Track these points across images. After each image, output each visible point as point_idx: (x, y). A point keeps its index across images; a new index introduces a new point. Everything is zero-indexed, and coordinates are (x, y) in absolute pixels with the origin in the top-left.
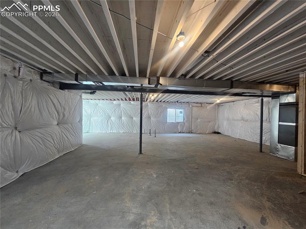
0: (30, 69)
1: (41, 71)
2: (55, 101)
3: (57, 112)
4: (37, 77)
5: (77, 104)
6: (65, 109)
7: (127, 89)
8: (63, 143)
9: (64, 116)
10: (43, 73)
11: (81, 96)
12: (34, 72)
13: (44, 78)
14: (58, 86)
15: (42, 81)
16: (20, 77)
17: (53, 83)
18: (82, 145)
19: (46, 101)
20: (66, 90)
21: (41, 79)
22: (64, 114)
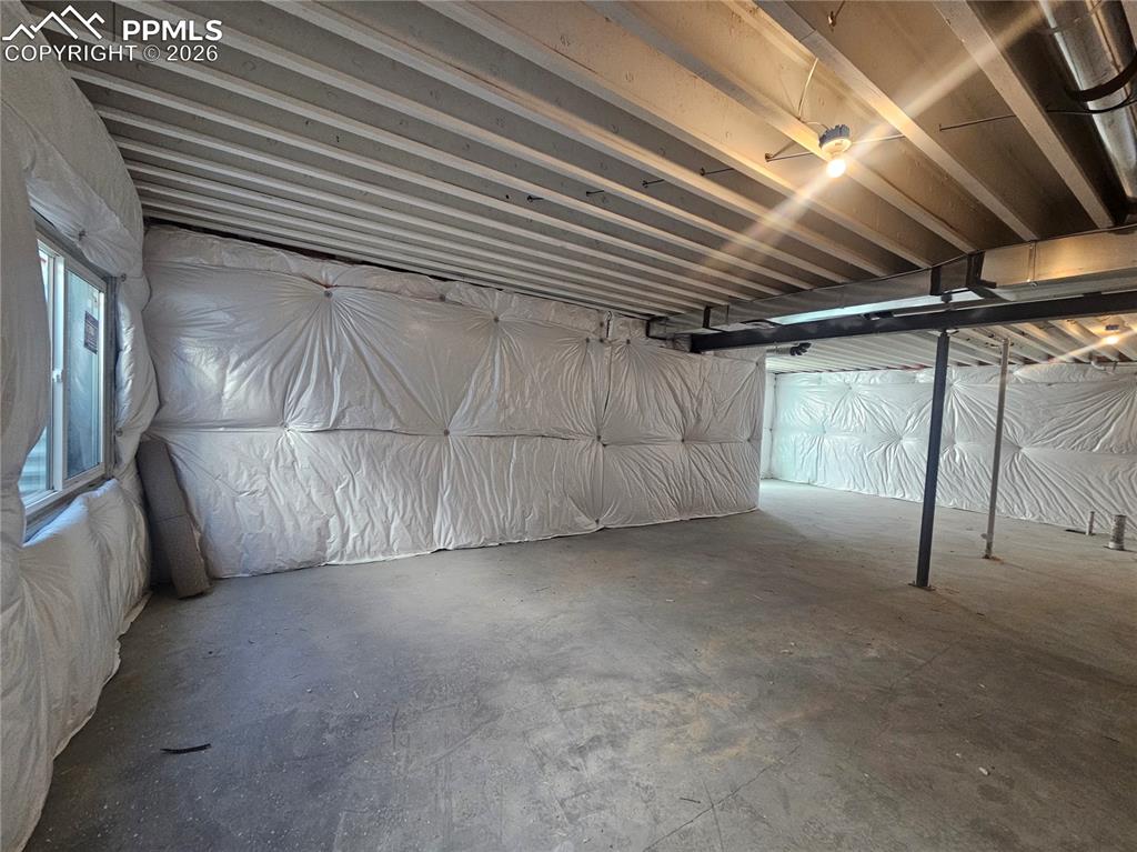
0: (625, 318)
1: (647, 318)
2: (678, 384)
3: (682, 412)
4: (640, 332)
5: (742, 388)
6: (700, 403)
7: (878, 326)
8: (690, 489)
9: (698, 420)
10: (650, 321)
11: (760, 365)
12: (634, 323)
13: (653, 333)
14: (686, 345)
15: (650, 339)
16: (609, 339)
17: (673, 341)
18: (753, 511)
19: (655, 385)
20: (708, 352)
21: (647, 334)
22: (699, 415)
